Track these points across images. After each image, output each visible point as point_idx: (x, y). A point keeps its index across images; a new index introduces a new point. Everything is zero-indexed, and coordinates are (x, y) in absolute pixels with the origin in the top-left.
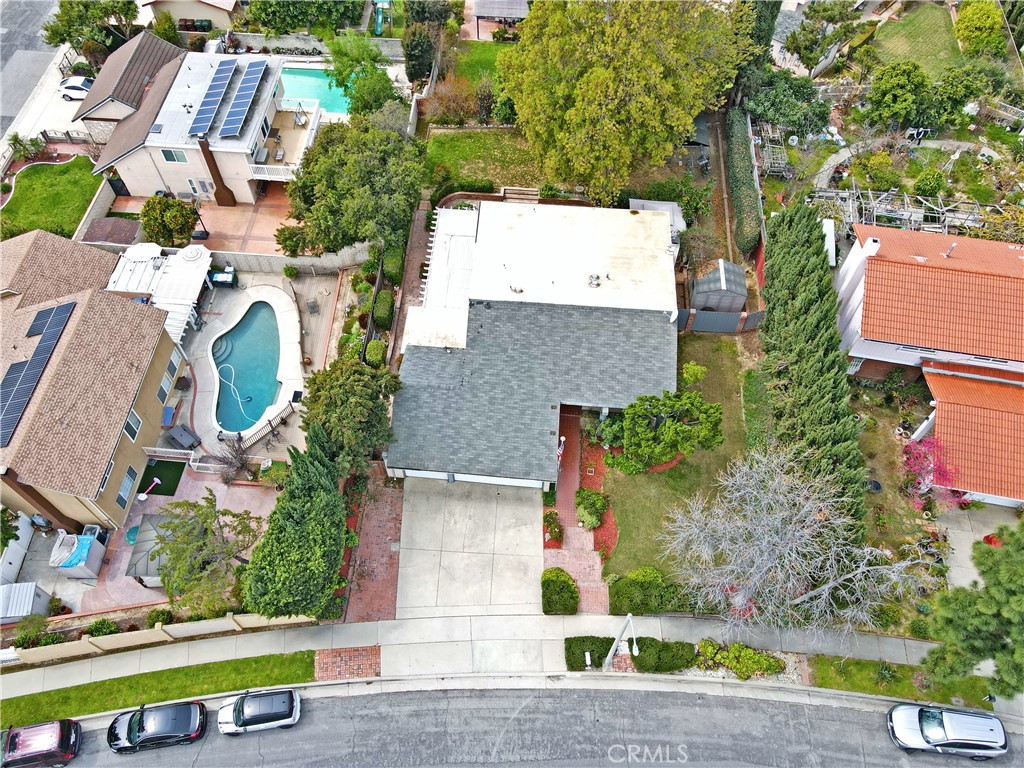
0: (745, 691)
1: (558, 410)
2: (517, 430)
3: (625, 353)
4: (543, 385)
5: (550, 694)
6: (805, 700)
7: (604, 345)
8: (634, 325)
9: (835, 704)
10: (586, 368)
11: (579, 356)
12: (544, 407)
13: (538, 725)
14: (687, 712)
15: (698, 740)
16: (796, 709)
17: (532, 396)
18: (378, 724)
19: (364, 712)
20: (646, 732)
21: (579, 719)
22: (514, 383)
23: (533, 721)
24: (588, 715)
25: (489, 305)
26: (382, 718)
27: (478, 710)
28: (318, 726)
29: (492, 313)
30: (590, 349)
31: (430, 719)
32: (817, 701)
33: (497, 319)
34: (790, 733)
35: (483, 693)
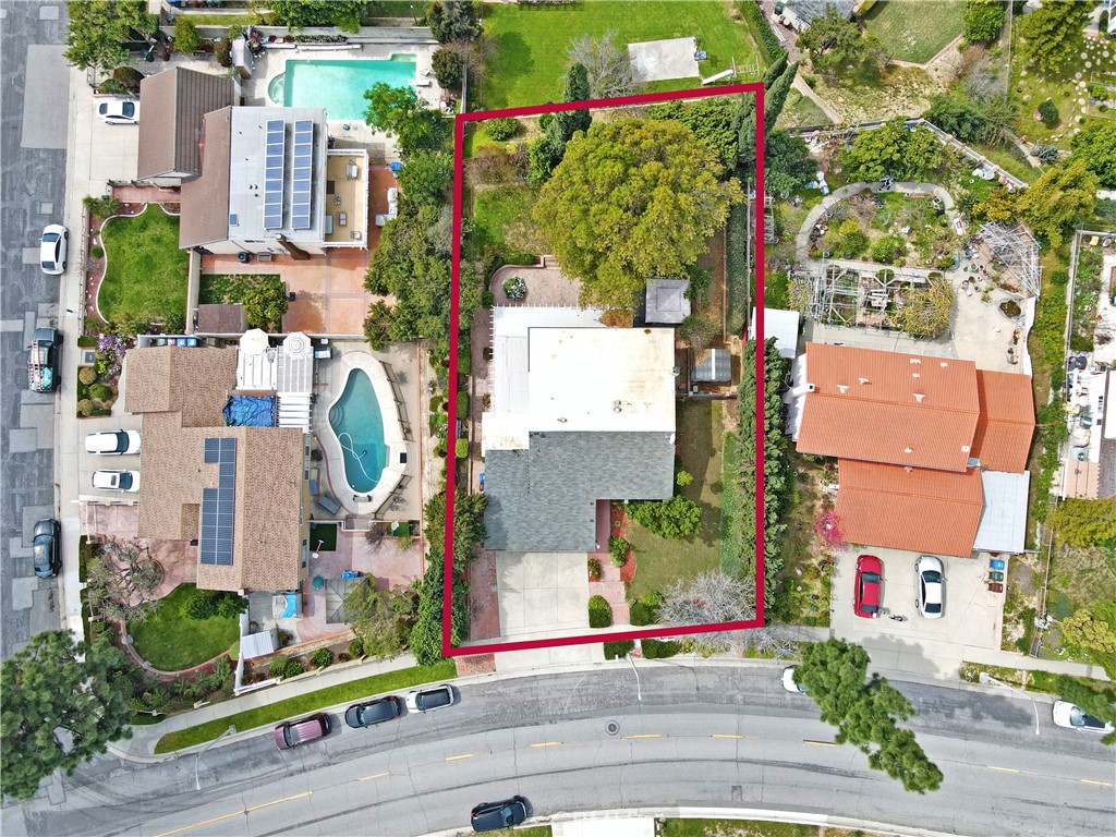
0: (706, 663)
1: (595, 506)
2: (568, 520)
3: (639, 463)
4: (584, 489)
5: (595, 673)
6: (739, 665)
7: (624, 459)
8: (645, 443)
9: (755, 666)
10: (612, 475)
11: (608, 467)
12: (586, 503)
13: (590, 691)
14: (673, 678)
15: (678, 692)
16: (734, 671)
17: (576, 497)
18: (498, 699)
19: (491, 692)
20: (650, 690)
21: (612, 686)
22: (564, 489)
23: (587, 690)
24: (618, 684)
25: (543, 435)
26: (500, 694)
27: (555, 685)
28: (465, 701)
29: (546, 440)
30: (614, 462)
31: (528, 693)
32: (745, 665)
33: (549, 444)
34: (729, 684)
35: (557, 676)
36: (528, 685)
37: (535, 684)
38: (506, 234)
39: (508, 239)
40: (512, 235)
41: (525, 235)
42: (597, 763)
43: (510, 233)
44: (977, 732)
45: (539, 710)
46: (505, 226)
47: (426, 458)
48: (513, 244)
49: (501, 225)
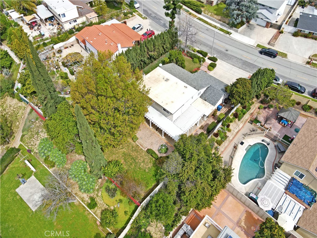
27: (235, 64)
35: (233, 65)
36: (243, 68)
37: (241, 67)
38: (149, 168)
39: (150, 165)
40: (147, 165)
41: (143, 162)
42: (236, 48)
43: (147, 167)
44: (153, 13)
45: (243, 63)
46: (147, 171)
47: (235, 133)
48: (150, 162)
49: (148, 172)
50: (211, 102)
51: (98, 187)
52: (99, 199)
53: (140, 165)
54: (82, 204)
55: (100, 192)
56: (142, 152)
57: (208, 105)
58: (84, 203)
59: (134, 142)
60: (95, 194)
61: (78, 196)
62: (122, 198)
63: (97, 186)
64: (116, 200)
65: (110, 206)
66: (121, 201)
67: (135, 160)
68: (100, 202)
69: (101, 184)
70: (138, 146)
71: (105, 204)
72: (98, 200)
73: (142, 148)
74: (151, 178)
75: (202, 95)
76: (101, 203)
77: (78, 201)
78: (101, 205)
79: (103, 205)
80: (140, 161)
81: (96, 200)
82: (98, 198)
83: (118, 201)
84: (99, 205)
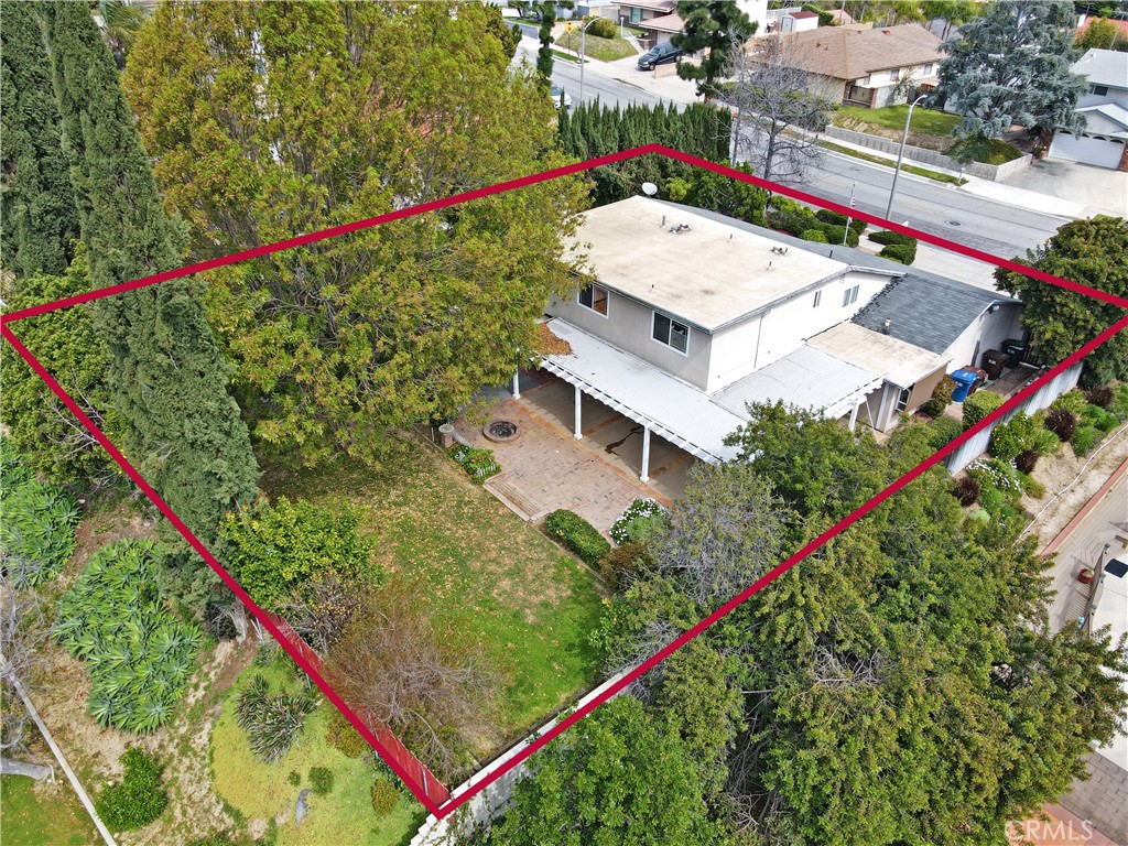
38: (546, 605)
39: (551, 593)
40: (537, 593)
41: (516, 572)
43: (535, 600)
46: (531, 619)
47: (1064, 509)
48: (557, 579)
49: (534, 627)
50: (920, 338)
51: (201, 693)
52: (190, 768)
53: (492, 585)
54: (78, 800)
55: (208, 726)
56: (516, 528)
57: (903, 347)
58: (90, 790)
59: (475, 482)
60: (172, 740)
61: (65, 742)
62: (333, 758)
63: (196, 687)
64: (295, 779)
65: (246, 812)
66: (322, 780)
67: (462, 562)
68: (190, 789)
69: (228, 672)
70: (496, 499)
71: (221, 806)
72: (184, 777)
73: (516, 510)
74: (553, 658)
75: (861, 311)
76: (196, 797)
77: (59, 774)
78: (190, 811)
79: (207, 811)
80: (492, 567)
81: (167, 775)
82: (186, 761)
83: (306, 783)
84: (178, 812)
